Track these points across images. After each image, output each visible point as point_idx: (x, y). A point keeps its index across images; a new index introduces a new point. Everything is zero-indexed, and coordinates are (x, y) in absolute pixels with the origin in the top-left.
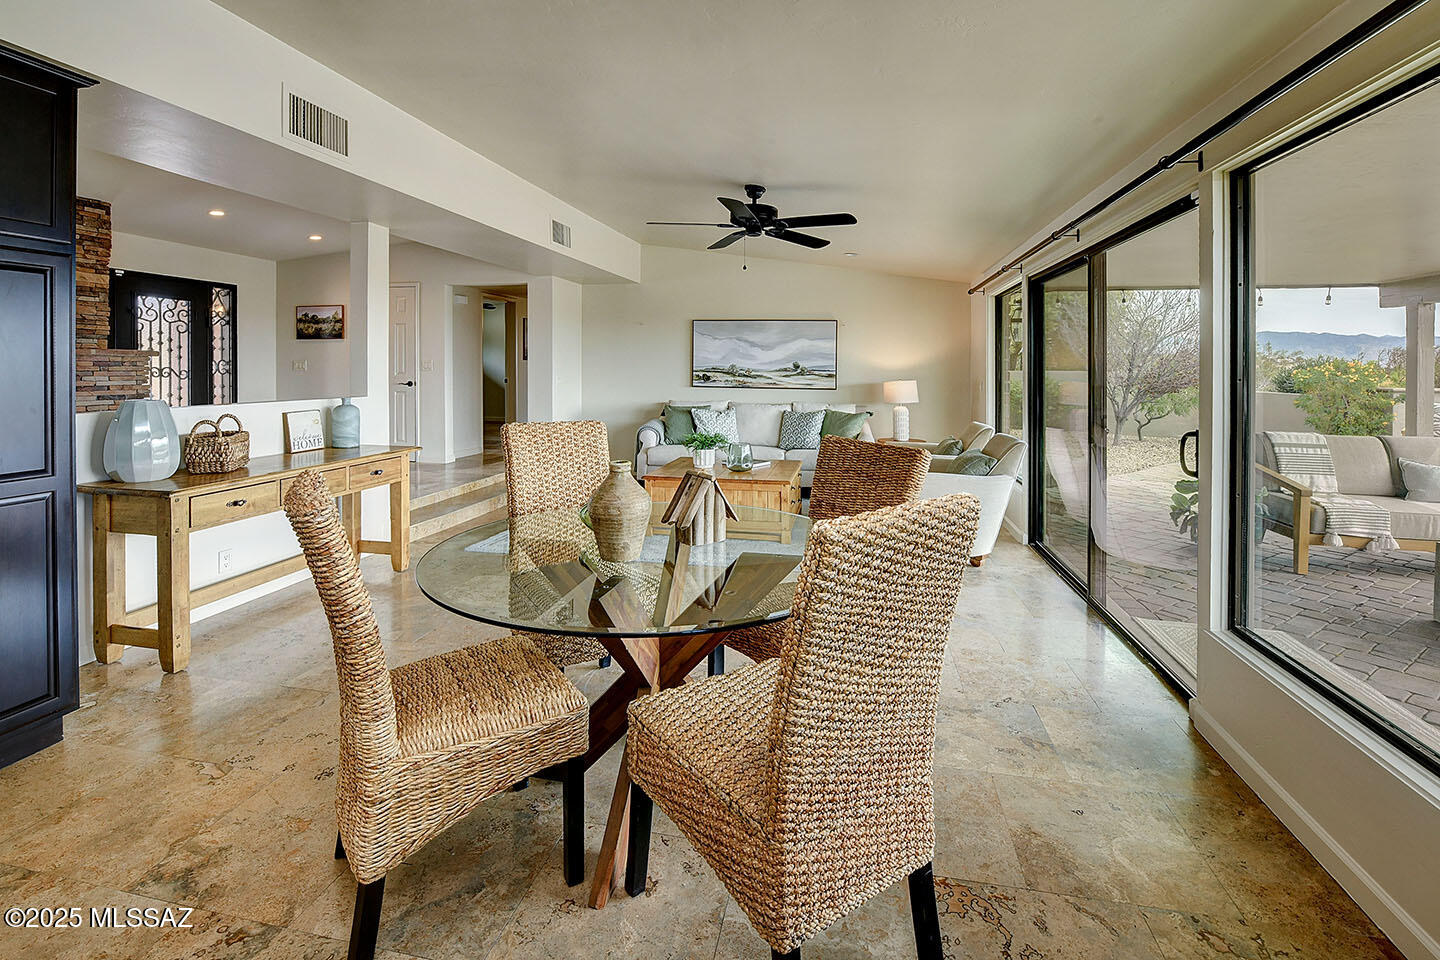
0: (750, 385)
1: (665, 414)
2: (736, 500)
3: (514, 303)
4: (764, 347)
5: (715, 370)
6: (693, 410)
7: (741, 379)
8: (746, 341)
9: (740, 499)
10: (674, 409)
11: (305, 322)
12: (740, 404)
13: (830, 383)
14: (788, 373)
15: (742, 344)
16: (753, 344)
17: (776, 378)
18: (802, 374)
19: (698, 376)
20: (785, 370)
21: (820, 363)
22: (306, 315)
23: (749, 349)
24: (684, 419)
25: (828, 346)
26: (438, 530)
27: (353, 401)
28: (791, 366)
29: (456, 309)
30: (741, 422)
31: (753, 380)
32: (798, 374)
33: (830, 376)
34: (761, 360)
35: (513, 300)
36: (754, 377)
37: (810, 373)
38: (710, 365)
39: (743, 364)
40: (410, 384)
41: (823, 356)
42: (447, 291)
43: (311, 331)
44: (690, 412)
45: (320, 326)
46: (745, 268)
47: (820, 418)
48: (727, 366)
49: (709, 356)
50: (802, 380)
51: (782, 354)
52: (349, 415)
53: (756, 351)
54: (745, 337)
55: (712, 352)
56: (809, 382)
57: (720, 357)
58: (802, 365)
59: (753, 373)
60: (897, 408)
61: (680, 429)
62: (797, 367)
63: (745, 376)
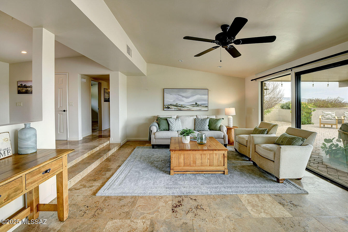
0: (182, 110)
1: (158, 120)
2: (207, 158)
3: (101, 83)
4: (187, 98)
5: (171, 105)
6: (168, 119)
7: (179, 108)
8: (181, 96)
9: (208, 157)
10: (161, 118)
11: (21, 87)
12: (181, 116)
13: (206, 109)
14: (194, 106)
15: (180, 96)
16: (183, 97)
17: (190, 107)
18: (198, 106)
19: (166, 107)
20: (193, 105)
21: (204, 102)
22: (22, 85)
23: (182, 98)
24: (165, 122)
25: (206, 97)
26: (80, 179)
27: (33, 125)
28: (195, 103)
29: (82, 83)
30: (182, 122)
31: (183, 108)
32: (197, 106)
33: (206, 107)
34: (185, 102)
35: (101, 82)
36: (184, 107)
37: (201, 105)
38: (170, 103)
39: (180, 103)
40: (64, 111)
41: (205, 100)
42: (79, 77)
43: (24, 91)
44: (167, 120)
45: (27, 89)
46: (221, 61)
47: (208, 120)
48: (175, 104)
49: (169, 100)
50: (198, 108)
51: (192, 100)
52: (29, 134)
53: (184, 99)
54: (180, 94)
55: (170, 99)
56: (200, 109)
57: (173, 101)
58: (198, 103)
59: (183, 106)
60: (229, 117)
61: (164, 125)
62: (196, 104)
63: (180, 107)
